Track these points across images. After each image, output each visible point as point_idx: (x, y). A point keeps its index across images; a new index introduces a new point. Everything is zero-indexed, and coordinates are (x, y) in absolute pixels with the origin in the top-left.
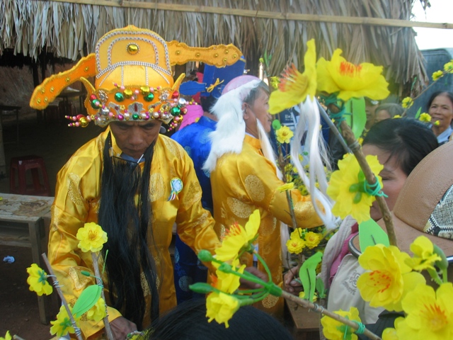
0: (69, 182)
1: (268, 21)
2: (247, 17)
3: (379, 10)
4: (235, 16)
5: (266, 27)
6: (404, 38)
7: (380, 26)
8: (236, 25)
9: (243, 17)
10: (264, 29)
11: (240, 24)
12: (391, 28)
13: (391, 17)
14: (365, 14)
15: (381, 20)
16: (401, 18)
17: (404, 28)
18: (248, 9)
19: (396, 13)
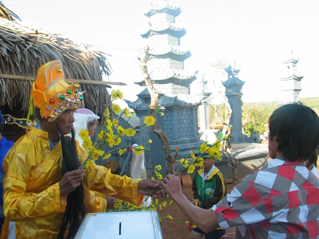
0: (17, 160)
1: (26, 82)
2: (12, 79)
3: (87, 76)
4: (4, 79)
5: (25, 85)
6: (102, 90)
7: (89, 84)
8: (6, 85)
9: (10, 79)
10: (24, 86)
11: (8, 84)
12: (95, 85)
13: (94, 79)
14: (80, 78)
15: (89, 81)
16: (99, 80)
17: (101, 85)
18: (13, 74)
19: (97, 77)
